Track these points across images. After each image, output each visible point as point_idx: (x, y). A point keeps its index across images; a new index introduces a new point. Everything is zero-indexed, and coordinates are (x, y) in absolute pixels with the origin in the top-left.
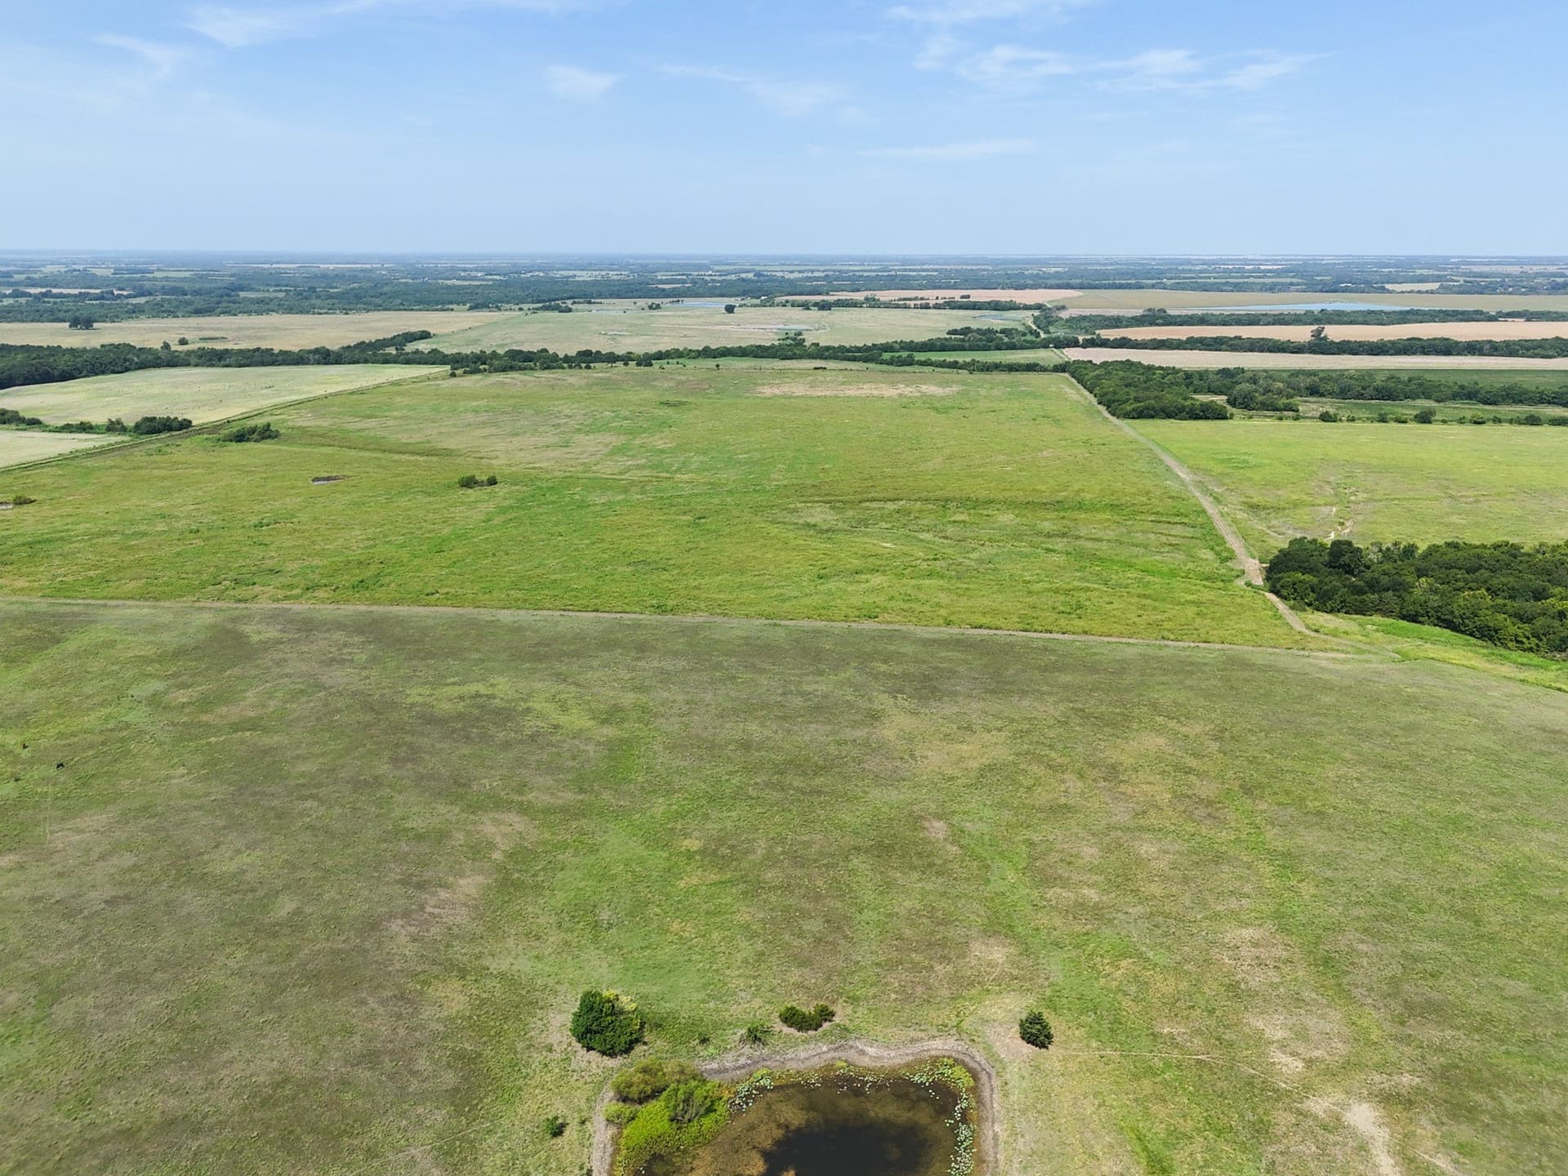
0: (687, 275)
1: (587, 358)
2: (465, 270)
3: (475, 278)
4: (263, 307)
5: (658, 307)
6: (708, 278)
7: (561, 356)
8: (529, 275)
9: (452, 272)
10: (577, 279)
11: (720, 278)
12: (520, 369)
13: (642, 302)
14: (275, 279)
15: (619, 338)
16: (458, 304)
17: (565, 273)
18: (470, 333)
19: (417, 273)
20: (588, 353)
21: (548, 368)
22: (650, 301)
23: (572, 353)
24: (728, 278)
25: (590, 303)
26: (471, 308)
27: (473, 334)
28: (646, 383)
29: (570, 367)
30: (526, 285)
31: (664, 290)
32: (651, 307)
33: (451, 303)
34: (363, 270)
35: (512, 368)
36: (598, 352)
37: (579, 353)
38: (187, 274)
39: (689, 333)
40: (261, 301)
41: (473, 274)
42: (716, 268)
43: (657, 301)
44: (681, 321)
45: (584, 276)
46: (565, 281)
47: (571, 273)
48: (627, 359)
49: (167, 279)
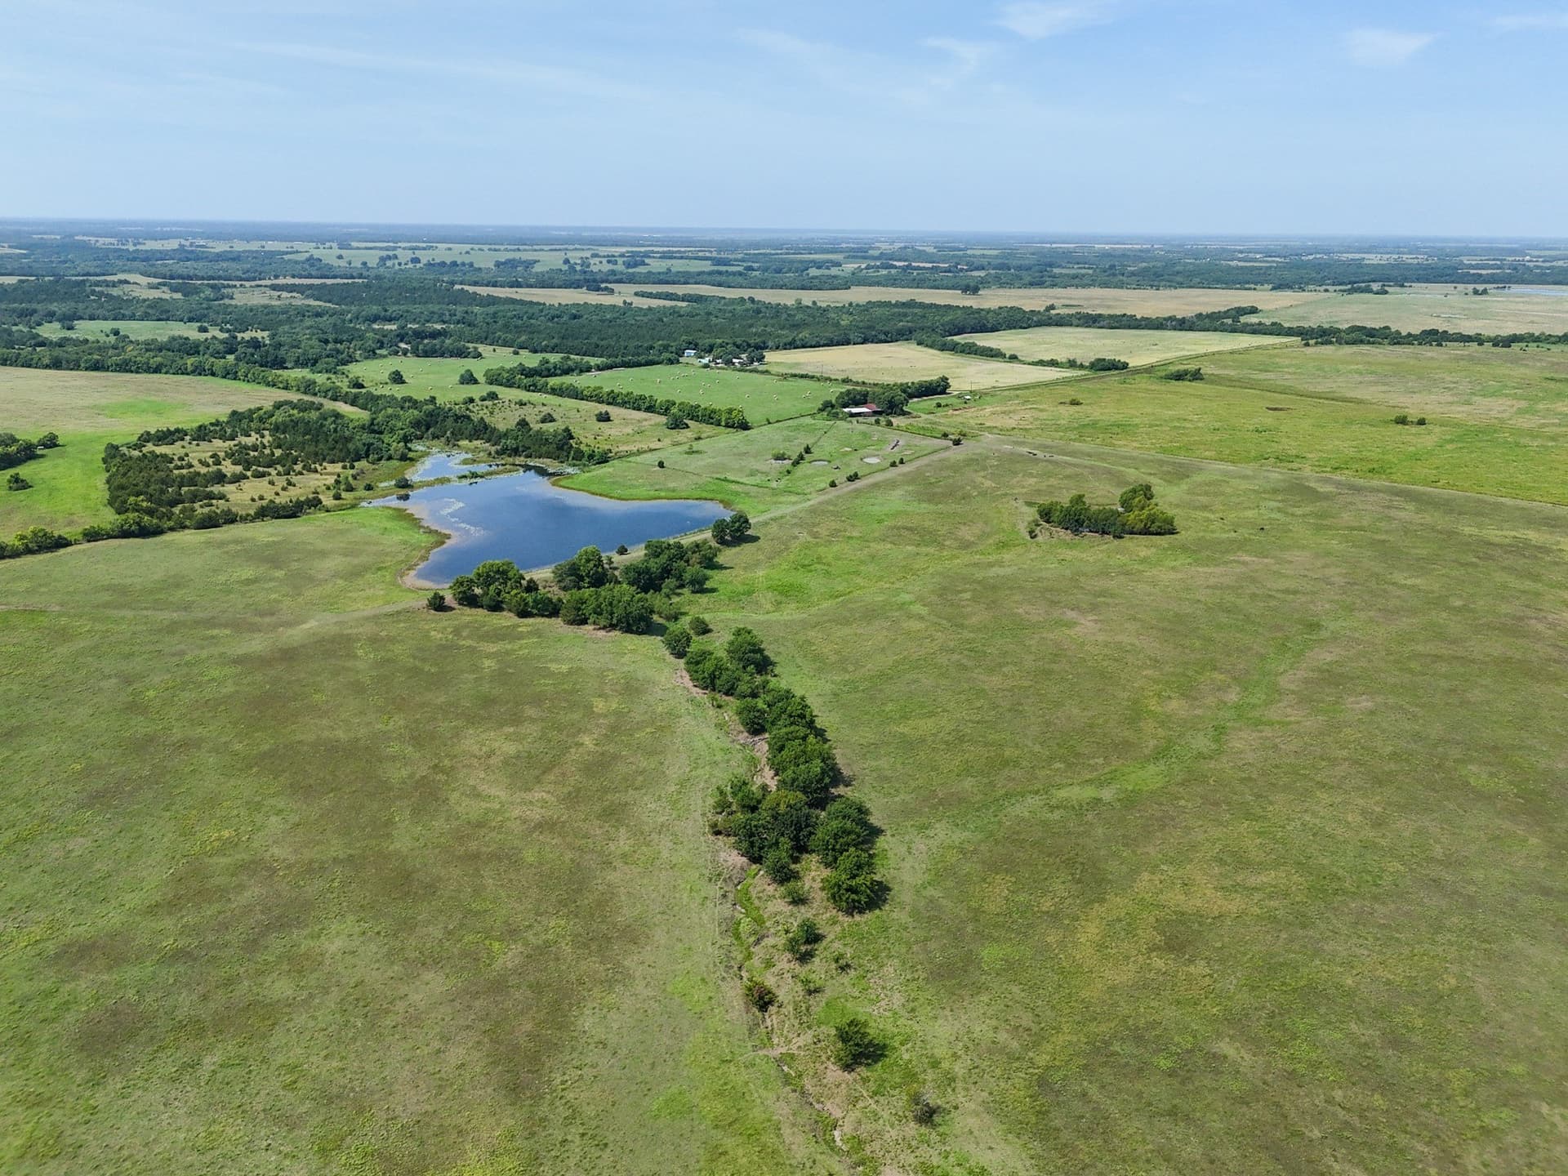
0: (1501, 260)
1: (1433, 337)
2: (1241, 252)
3: (1255, 260)
4: (1076, 281)
5: (1485, 292)
6: (1531, 264)
7: (1404, 334)
8: (1311, 257)
9: (1231, 255)
10: (1367, 262)
11: (1548, 264)
12: (1369, 343)
13: (1461, 287)
14: (1069, 257)
15: (1455, 321)
16: (1256, 284)
17: (1350, 256)
18: (1292, 310)
19: (1196, 254)
20: (1434, 332)
21: (1398, 343)
22: (1471, 287)
23: (1416, 331)
24: (1554, 264)
25: (1402, 286)
26: (1273, 289)
27: (1300, 311)
28: (1516, 361)
29: (1420, 344)
30: (1319, 267)
31: (1481, 275)
32: (1476, 292)
33: (1248, 283)
34: (1141, 251)
35: (1362, 342)
36: (1446, 332)
37: (1424, 332)
38: (995, 252)
39: (1535, 319)
40: (1075, 277)
41: (1251, 255)
42: (1536, 253)
43: (1480, 287)
44: (1521, 306)
45: (1373, 259)
46: (1359, 264)
47: (1358, 256)
48: (1479, 340)
49: (984, 256)
